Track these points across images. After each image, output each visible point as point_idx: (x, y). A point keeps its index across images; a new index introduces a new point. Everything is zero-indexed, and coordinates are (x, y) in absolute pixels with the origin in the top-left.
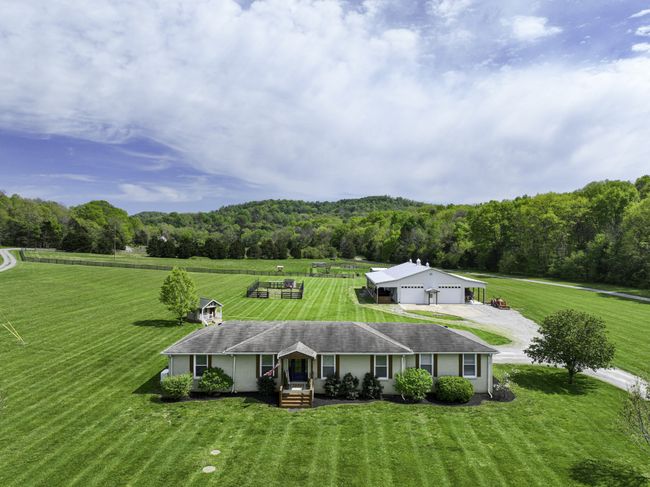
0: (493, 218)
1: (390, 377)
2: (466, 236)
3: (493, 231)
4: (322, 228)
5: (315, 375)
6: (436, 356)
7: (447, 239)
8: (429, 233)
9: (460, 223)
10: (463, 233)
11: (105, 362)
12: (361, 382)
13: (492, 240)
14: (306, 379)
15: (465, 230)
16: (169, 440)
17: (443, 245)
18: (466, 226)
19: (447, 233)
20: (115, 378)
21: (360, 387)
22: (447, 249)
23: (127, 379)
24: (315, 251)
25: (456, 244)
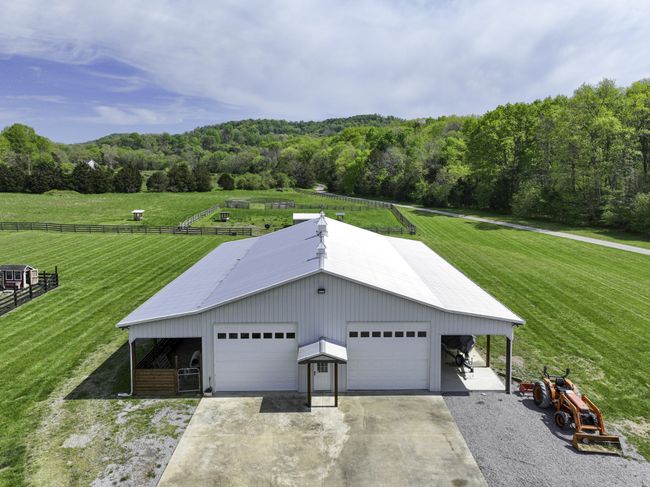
0: (504, 129)
2: (460, 158)
3: (501, 149)
4: (289, 148)
7: (433, 161)
8: (408, 153)
9: (452, 138)
10: (455, 152)
13: (500, 164)
15: (459, 149)
17: (426, 171)
18: (461, 143)
19: (433, 152)
22: (431, 176)
24: (256, 179)
25: (444, 169)
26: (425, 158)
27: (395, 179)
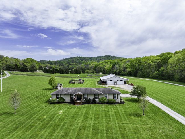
0: (136, 63)
1: (98, 99)
2: (129, 67)
4: (91, 65)
5: (83, 99)
6: (108, 95)
9: (128, 64)
11: (37, 97)
12: (92, 100)
13: (136, 68)
14: (80, 100)
16: (52, 110)
20: (40, 100)
21: (92, 101)
22: (124, 71)
23: (42, 100)
24: (89, 71)
25: (126, 69)
26: (123, 67)
27: (117, 71)
